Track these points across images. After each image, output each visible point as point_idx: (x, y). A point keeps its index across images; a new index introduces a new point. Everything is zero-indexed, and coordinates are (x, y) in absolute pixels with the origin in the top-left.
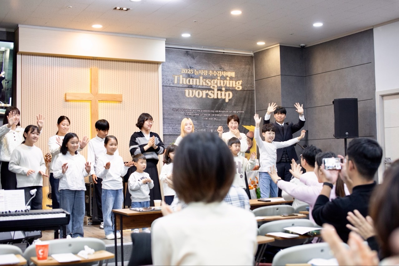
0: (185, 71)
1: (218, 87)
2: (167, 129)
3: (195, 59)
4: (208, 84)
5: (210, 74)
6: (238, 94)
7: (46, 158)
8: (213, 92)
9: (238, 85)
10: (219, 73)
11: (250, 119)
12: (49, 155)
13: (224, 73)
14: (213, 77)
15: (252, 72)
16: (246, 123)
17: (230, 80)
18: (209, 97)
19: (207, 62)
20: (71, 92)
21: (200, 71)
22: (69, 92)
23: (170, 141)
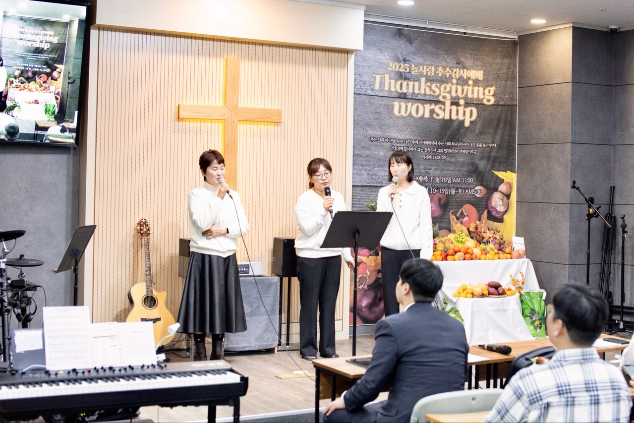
0: (394, 66)
1: (452, 97)
2: (357, 176)
3: (414, 44)
4: (434, 92)
5: (438, 74)
6: (486, 112)
7: (140, 228)
8: (443, 107)
9: (488, 95)
10: (456, 73)
11: (507, 159)
12: (146, 222)
13: (464, 71)
14: (444, 80)
15: (513, 71)
16: (499, 167)
17: (474, 86)
18: (435, 116)
19: (434, 50)
20: (188, 103)
21: (421, 67)
22: (184, 103)
23: (362, 198)
